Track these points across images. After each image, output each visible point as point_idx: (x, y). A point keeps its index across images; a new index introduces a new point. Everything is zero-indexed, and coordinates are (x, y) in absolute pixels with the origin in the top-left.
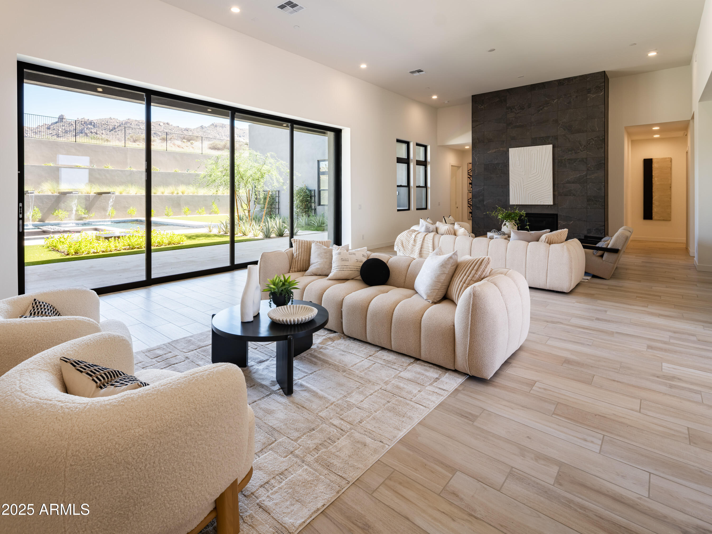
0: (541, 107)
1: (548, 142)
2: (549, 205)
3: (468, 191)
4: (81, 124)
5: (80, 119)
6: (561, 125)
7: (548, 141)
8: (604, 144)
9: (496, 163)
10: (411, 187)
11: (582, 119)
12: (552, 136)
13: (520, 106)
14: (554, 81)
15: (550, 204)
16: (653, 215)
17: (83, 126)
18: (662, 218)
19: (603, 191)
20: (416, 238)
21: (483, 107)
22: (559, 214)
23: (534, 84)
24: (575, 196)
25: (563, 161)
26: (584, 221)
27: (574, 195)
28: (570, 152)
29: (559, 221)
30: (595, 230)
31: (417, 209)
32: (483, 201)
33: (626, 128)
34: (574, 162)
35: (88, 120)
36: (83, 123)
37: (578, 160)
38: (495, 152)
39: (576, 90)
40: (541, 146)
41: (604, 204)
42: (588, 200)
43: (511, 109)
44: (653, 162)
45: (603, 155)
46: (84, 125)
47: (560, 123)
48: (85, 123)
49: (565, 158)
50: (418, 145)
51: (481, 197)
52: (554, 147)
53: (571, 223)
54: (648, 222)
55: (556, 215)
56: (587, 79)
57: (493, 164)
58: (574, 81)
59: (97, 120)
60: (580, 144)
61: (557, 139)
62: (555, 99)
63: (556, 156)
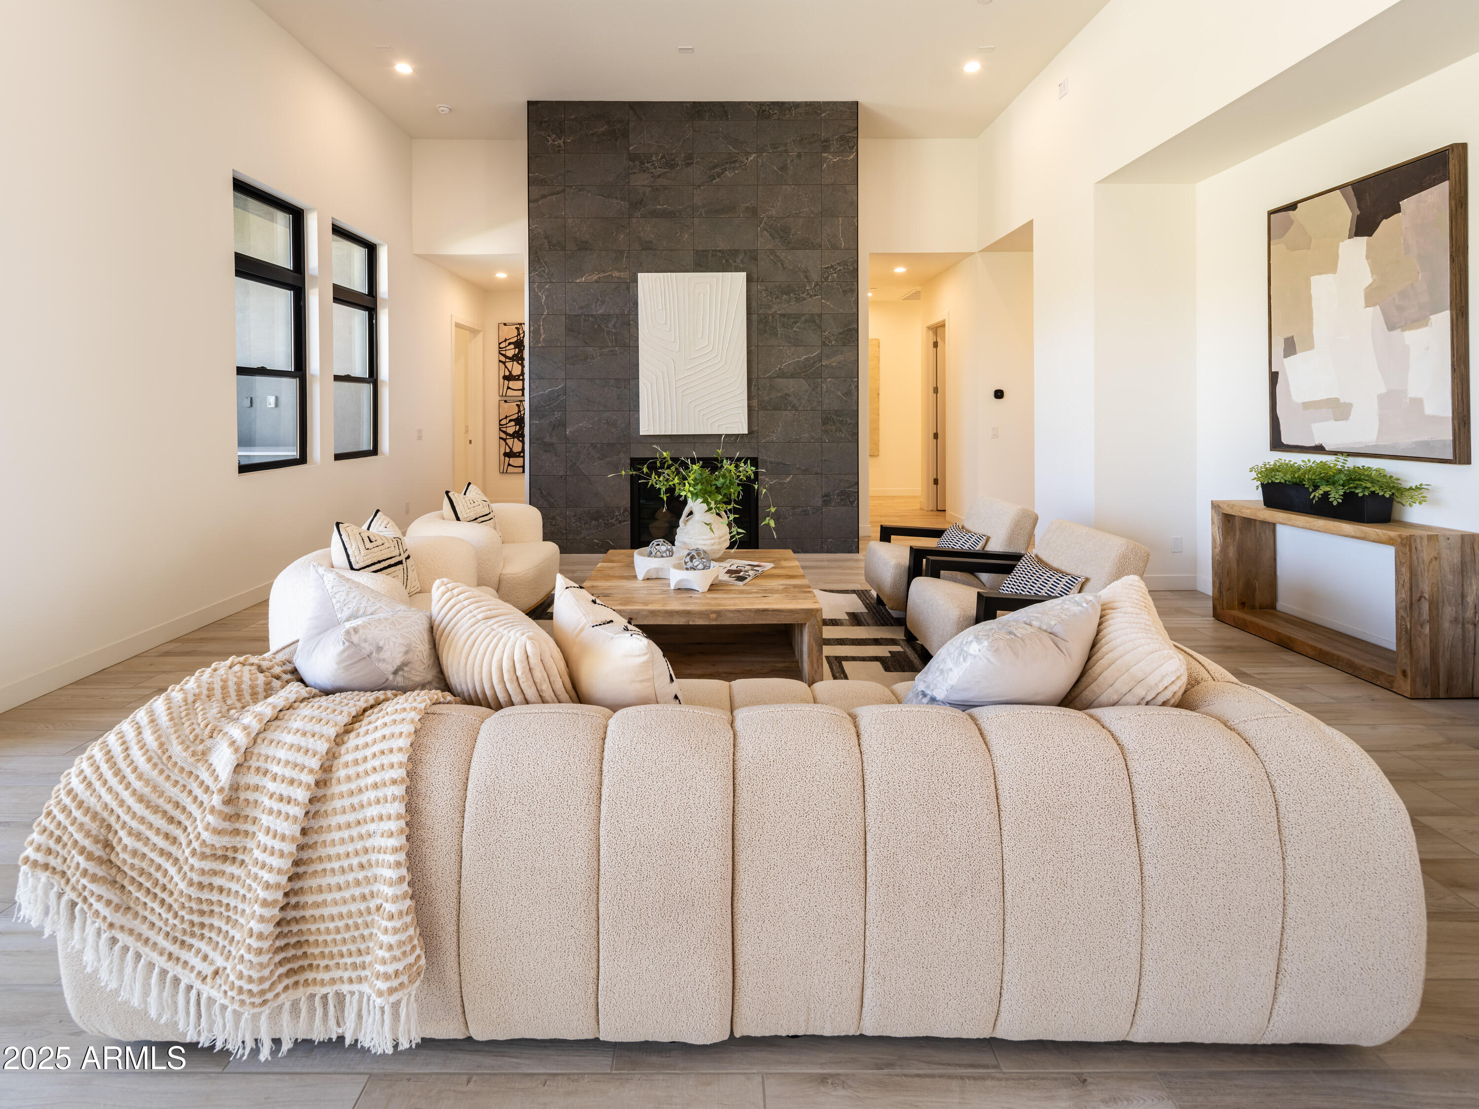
0: (718, 170)
1: (733, 264)
2: (737, 436)
3: (498, 398)
6: (765, 223)
7: (735, 262)
8: (856, 283)
9: (599, 312)
10: (313, 376)
11: (812, 215)
12: (745, 252)
13: (663, 157)
14: (749, 103)
15: (742, 433)
19: (855, 398)
20: (252, 779)
21: (561, 142)
22: (760, 458)
23: (700, 103)
24: (796, 410)
25: (770, 318)
26: (817, 474)
27: (795, 408)
28: (785, 297)
29: (760, 477)
30: (838, 495)
31: (338, 457)
32: (562, 424)
34: (795, 323)
37: (803, 319)
38: (597, 282)
39: (798, 139)
40: (721, 274)
41: (856, 431)
42: (826, 421)
43: (642, 163)
45: (855, 311)
47: (763, 219)
49: (773, 310)
50: (339, 231)
51: (558, 414)
52: (749, 280)
53: (788, 480)
55: (755, 460)
56: (821, 114)
57: (592, 316)
58: (793, 113)
60: (807, 277)
61: (756, 260)
62: (750, 153)
63: (754, 304)
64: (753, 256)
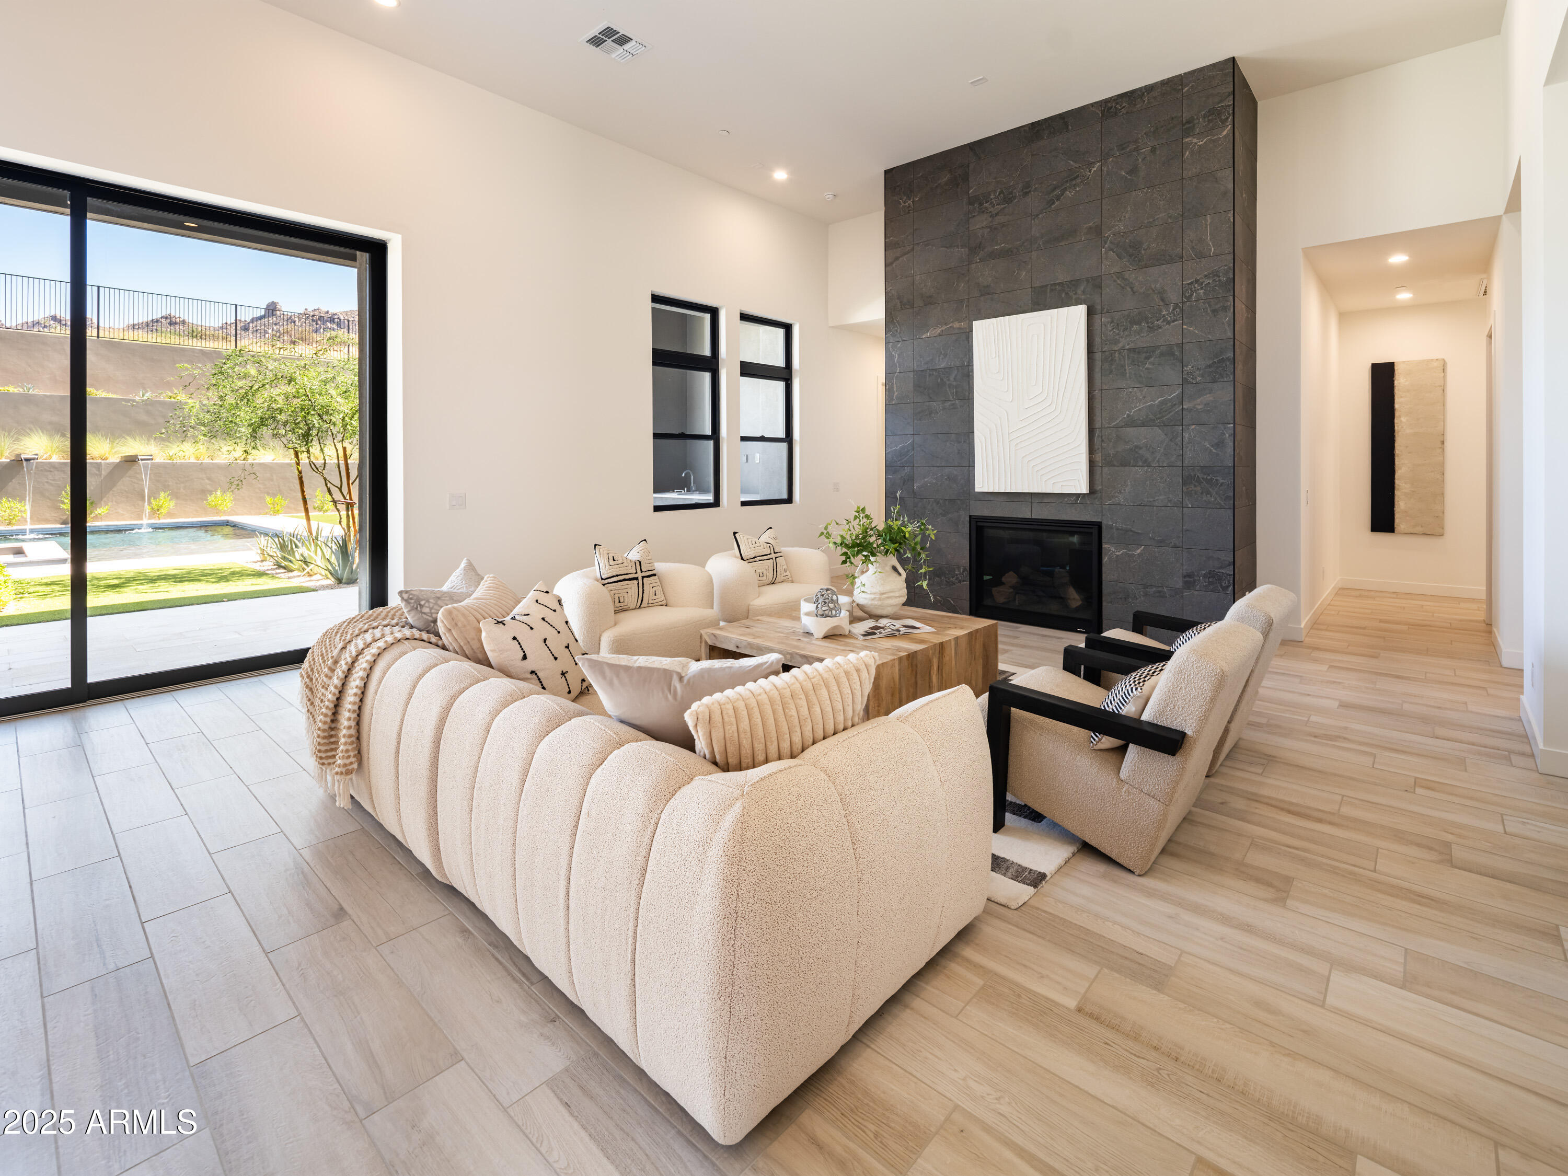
0: (1058, 192)
1: (1074, 297)
2: (1078, 495)
4: (313, 320)
5: (310, 309)
6: (1111, 242)
7: (1076, 294)
8: (1231, 298)
9: (943, 366)
10: (723, 438)
11: (1170, 221)
12: (1087, 280)
13: (1001, 192)
14: (1092, 105)
15: (1081, 492)
16: (1397, 521)
17: (317, 324)
18: (1419, 529)
19: (1230, 450)
21: (910, 202)
22: (1104, 522)
23: (1039, 121)
24: (1149, 466)
25: (1117, 355)
26: (1175, 546)
27: (1147, 464)
28: (1135, 327)
29: (1104, 546)
30: (1205, 576)
31: (747, 503)
32: (911, 479)
33: (1310, 253)
34: (1147, 358)
35: (327, 312)
36: (316, 318)
37: (1158, 352)
38: (940, 335)
39: (1152, 129)
40: (1056, 311)
41: (1231, 494)
42: (1187, 480)
43: (981, 204)
44: (1396, 372)
45: (1230, 334)
46: (319, 322)
47: (1108, 237)
48: (320, 319)
49: (1120, 345)
50: (745, 318)
51: (907, 470)
52: (1090, 313)
53: (1139, 551)
54: (1383, 538)
55: (1099, 525)
56: (1182, 89)
57: (936, 370)
58: (1146, 99)
59: (346, 313)
60: (1163, 300)
61: (1100, 287)
62: (1093, 163)
63: (1098, 340)
64: (1096, 284)
